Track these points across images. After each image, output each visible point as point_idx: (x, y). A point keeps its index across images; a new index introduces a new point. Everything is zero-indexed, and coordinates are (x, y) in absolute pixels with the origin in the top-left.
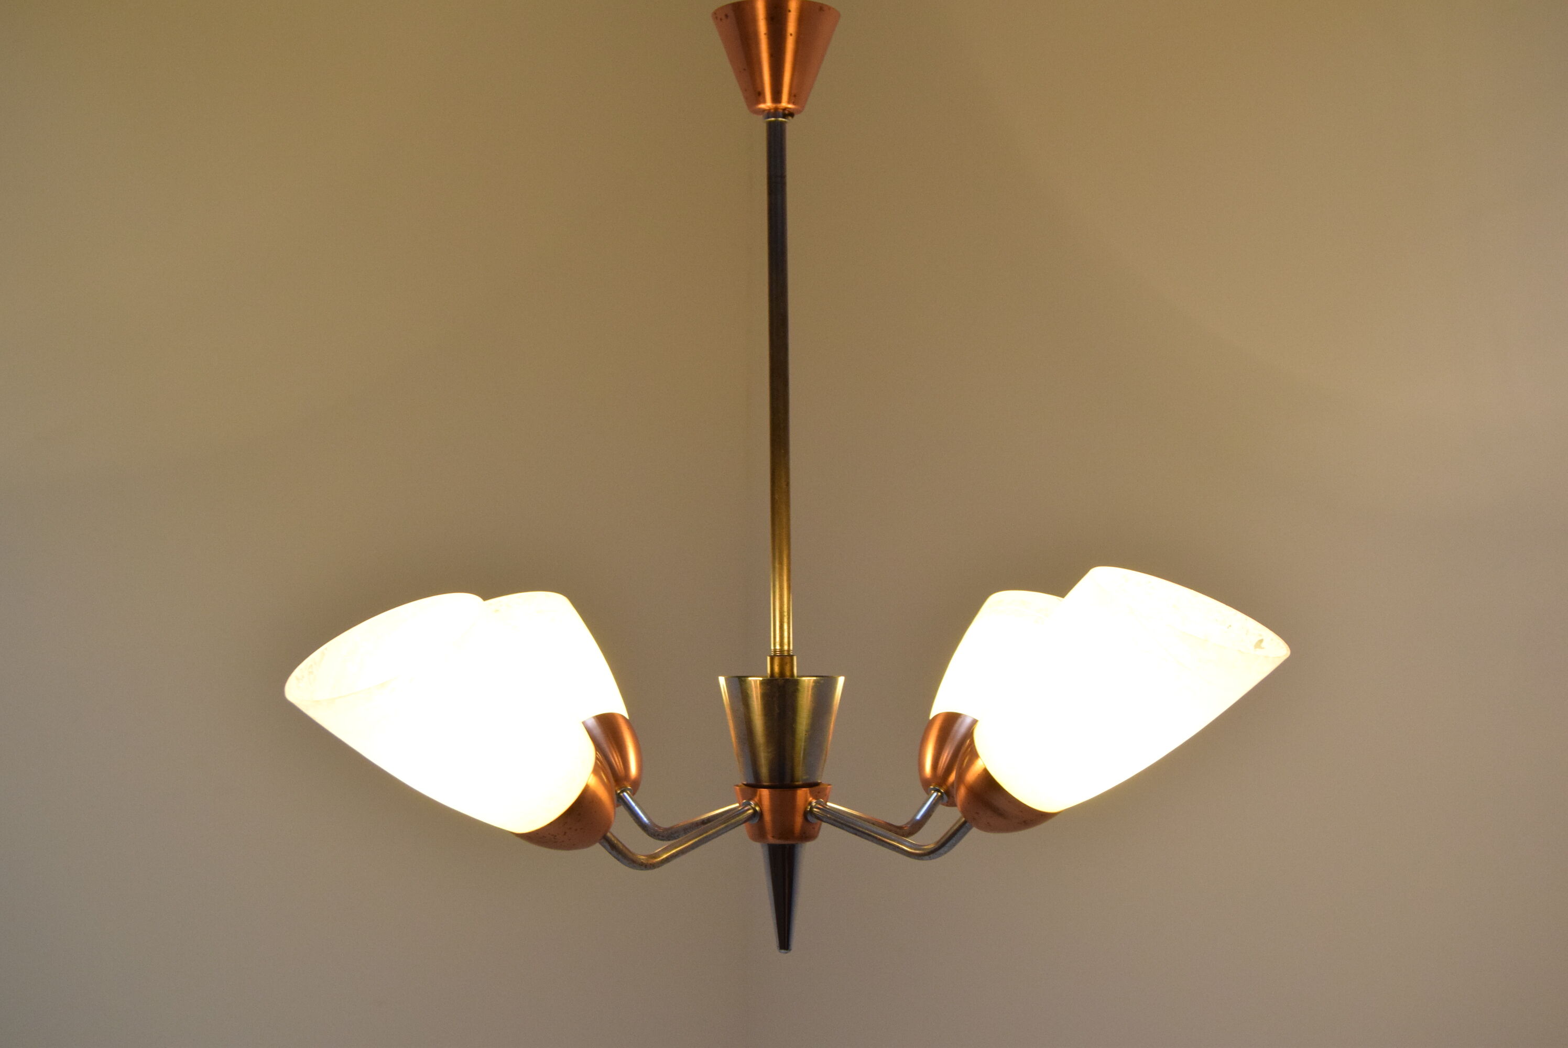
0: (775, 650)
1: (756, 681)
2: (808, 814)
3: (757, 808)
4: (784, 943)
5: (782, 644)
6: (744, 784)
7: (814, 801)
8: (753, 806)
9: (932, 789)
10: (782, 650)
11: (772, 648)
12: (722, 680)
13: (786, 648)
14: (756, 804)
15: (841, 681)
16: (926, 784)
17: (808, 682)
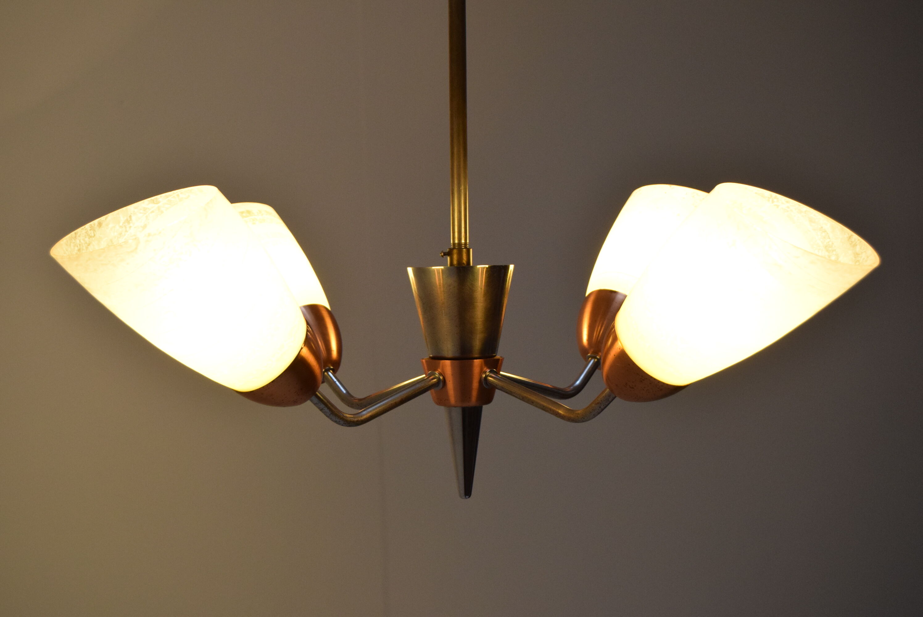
0: (454, 244)
1: (438, 270)
2: (484, 382)
3: (441, 378)
4: (468, 491)
5: (460, 239)
6: (430, 357)
7: (488, 371)
8: (437, 376)
9: (589, 357)
10: (460, 244)
11: (452, 242)
12: (410, 270)
13: (463, 241)
14: (440, 374)
15: (512, 267)
16: (584, 351)
17: (482, 268)
